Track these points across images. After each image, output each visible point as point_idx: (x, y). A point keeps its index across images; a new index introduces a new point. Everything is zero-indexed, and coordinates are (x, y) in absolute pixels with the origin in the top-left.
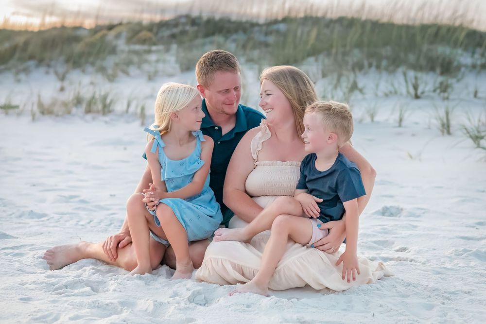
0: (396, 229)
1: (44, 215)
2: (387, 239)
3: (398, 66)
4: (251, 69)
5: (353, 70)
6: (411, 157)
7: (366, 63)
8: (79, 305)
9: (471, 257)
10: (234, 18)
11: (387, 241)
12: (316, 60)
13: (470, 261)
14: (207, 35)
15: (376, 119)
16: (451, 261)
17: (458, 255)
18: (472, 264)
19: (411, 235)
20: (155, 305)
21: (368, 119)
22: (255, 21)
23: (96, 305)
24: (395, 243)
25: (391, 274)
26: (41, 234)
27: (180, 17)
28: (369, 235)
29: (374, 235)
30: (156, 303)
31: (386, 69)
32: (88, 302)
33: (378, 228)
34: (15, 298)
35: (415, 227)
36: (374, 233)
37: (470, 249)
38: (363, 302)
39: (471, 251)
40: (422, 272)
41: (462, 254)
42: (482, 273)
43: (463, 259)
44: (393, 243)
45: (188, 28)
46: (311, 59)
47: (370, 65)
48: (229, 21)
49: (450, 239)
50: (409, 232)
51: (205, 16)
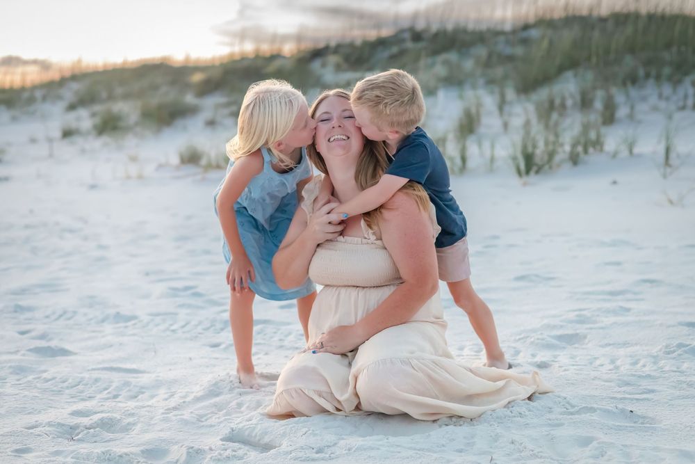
0: (598, 316)
1: (134, 318)
2: (578, 331)
3: (686, 74)
4: (492, 93)
5: (624, 84)
6: (671, 202)
7: (641, 72)
8: (85, 457)
9: (687, 356)
10: (471, 27)
11: (577, 334)
12: (575, 76)
13: (684, 362)
14: (436, 53)
15: (636, 150)
16: (655, 363)
17: (669, 353)
18: (685, 366)
19: (615, 323)
20: (188, 453)
21: (624, 153)
22: (499, 28)
23: (106, 458)
24: (588, 337)
25: (548, 390)
26: (111, 346)
27: (402, 31)
28: (554, 327)
29: (562, 327)
30: (190, 450)
31: (670, 79)
32: (98, 453)
33: (572, 316)
34: (7, 450)
35: (628, 310)
36: (561, 324)
37: (688, 343)
38: (491, 436)
39: (688, 346)
40: (603, 383)
41: (674, 352)
42: (690, 381)
43: (675, 358)
44: (585, 337)
45: (409, 45)
46: (569, 74)
47: (647, 76)
48: (465, 31)
49: (669, 327)
50: (613, 319)
51: (434, 28)
